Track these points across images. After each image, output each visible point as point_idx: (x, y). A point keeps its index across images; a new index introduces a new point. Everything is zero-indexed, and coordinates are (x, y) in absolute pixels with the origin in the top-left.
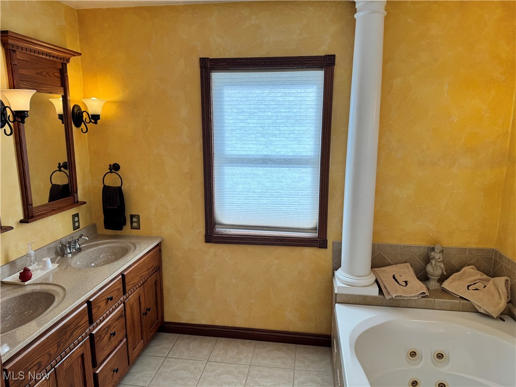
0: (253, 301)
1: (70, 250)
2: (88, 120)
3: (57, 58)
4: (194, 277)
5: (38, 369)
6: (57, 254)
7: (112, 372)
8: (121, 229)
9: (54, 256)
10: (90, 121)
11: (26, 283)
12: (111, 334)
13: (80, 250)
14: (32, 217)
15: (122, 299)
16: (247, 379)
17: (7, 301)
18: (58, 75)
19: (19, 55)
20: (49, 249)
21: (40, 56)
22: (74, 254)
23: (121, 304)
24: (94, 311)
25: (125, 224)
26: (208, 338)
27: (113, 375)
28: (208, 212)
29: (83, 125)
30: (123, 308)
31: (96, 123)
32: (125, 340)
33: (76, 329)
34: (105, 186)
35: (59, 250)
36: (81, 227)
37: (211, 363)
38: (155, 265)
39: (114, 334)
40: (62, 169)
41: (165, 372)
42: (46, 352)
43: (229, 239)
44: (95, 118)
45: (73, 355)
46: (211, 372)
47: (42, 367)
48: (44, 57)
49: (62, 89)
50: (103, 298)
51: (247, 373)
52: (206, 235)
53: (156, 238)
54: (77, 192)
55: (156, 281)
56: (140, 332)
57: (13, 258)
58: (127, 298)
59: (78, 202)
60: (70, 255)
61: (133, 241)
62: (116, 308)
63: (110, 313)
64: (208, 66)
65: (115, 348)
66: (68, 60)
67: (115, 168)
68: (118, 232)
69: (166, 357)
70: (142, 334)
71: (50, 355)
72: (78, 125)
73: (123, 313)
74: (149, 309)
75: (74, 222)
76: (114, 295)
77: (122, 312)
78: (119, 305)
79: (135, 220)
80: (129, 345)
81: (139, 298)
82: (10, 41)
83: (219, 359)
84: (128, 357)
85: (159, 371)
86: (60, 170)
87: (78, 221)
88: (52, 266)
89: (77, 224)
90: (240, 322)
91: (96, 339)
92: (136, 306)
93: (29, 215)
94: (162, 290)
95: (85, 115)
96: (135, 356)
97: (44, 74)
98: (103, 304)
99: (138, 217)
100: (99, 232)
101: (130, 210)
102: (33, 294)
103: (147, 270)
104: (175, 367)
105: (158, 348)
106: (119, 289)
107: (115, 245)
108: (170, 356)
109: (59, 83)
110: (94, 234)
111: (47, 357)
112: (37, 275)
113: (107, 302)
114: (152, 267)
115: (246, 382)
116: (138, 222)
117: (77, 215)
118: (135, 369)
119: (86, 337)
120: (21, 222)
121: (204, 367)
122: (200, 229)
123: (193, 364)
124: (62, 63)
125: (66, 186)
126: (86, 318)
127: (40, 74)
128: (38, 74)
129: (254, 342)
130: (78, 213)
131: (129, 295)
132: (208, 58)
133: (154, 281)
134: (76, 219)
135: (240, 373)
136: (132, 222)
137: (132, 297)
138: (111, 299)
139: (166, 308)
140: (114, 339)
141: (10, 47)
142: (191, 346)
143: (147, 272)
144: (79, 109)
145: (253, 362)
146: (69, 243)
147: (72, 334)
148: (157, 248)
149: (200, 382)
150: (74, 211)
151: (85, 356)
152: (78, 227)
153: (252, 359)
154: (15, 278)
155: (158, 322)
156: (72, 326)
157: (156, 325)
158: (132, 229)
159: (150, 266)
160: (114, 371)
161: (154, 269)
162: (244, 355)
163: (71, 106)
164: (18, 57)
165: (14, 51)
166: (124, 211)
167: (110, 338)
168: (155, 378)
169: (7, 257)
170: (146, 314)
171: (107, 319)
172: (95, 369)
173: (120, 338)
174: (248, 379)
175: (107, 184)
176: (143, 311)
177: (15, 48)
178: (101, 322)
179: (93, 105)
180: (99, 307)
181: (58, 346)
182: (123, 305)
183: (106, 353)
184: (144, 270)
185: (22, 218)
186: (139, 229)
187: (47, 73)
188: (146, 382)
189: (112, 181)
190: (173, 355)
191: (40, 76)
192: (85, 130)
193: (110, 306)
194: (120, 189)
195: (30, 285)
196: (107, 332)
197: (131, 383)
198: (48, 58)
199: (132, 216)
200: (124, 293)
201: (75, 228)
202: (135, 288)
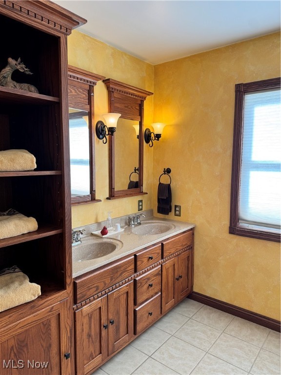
0: (270, 292)
1: (134, 222)
2: (153, 139)
3: (138, 97)
4: (218, 261)
5: (96, 290)
6: (126, 224)
7: (148, 314)
8: (168, 214)
9: (124, 225)
10: (155, 139)
11: (104, 236)
12: (149, 285)
13: (140, 224)
14: (114, 196)
15: (160, 261)
16: (256, 359)
17: (91, 245)
18: (138, 108)
19: (116, 95)
20: (121, 220)
21: (128, 95)
22: (136, 226)
23: (159, 265)
24: (138, 263)
25: (170, 211)
26: (227, 314)
27: (148, 317)
28: (233, 208)
29: (150, 142)
30: (160, 269)
31: (158, 140)
32: (160, 293)
33: (124, 272)
34: (160, 183)
35: (127, 221)
36: (143, 210)
37: (225, 334)
38: (189, 244)
39: (151, 285)
40: (137, 171)
41: (187, 329)
42: (103, 280)
43: (250, 234)
44: (158, 136)
45: (121, 290)
46: (225, 342)
47: (99, 291)
48: (130, 96)
49: (139, 117)
50: (146, 256)
51: (257, 354)
52: (230, 228)
53: (191, 224)
54: (142, 186)
55: (188, 257)
56: (172, 292)
57: (100, 220)
58: (164, 262)
59: (142, 192)
60: (133, 226)
61: (175, 224)
62: (155, 266)
63: (151, 269)
64: (242, 90)
65: (152, 297)
66: (145, 98)
67: (168, 171)
68: (166, 216)
69: (190, 318)
70: (174, 294)
71: (105, 284)
72: (147, 142)
73: (160, 273)
74: (181, 277)
75: (139, 206)
76: (154, 256)
77: (159, 271)
78: (158, 265)
79: (177, 209)
80: (163, 299)
81: (174, 265)
82: (111, 86)
83: (233, 333)
84: (161, 308)
85: (183, 327)
86: (135, 172)
87: (142, 205)
88: (120, 230)
89: (141, 207)
90: (256, 309)
91: (138, 285)
92: (171, 270)
93: (112, 195)
94: (192, 265)
95: (152, 135)
96: (167, 309)
97: (129, 107)
98: (145, 260)
99: (180, 207)
100: (155, 215)
101: (175, 202)
102: (105, 243)
103: (182, 246)
104: (196, 328)
105: (185, 309)
106: (158, 253)
107: (162, 224)
108: (194, 318)
109: (138, 114)
110: (151, 216)
111: (103, 283)
112: (111, 233)
113: (148, 260)
114: (186, 244)
115: (255, 361)
116: (180, 211)
117: (141, 201)
118: (166, 320)
119: (131, 281)
120: (107, 199)
121: (219, 335)
122: (225, 222)
123: (210, 330)
124: (141, 100)
125: (137, 182)
126: (133, 266)
127: (127, 107)
128: (125, 107)
129: (268, 330)
130: (142, 200)
131: (166, 261)
132: (242, 84)
133: (187, 256)
134: (141, 204)
135: (250, 352)
136: (175, 210)
137: (168, 263)
138: (151, 258)
139: (195, 281)
140: (152, 289)
141: (111, 90)
142: (211, 316)
143: (181, 248)
144: (149, 131)
145: (265, 346)
146: (134, 218)
147: (121, 274)
148: (191, 231)
149: (213, 347)
150: (139, 198)
151: (129, 294)
152: (141, 209)
153: (264, 343)
154: (98, 232)
155: (188, 290)
156: (122, 269)
157: (186, 291)
158: (175, 215)
159: (184, 244)
160: (149, 314)
161: (187, 247)
162: (257, 338)
163: (144, 129)
164: (115, 96)
165: (113, 92)
166: (171, 202)
167: (148, 288)
168: (179, 331)
169: (97, 219)
170: (178, 279)
171: (148, 272)
172: (136, 307)
173: (156, 291)
174: (258, 359)
175: (161, 182)
176: (176, 277)
177: (113, 90)
178: (143, 273)
179: (158, 128)
180: (143, 262)
181: (111, 280)
182: (160, 266)
183: (145, 297)
184: (179, 245)
185: (108, 196)
186: (180, 216)
187: (131, 107)
188: (172, 331)
189: (165, 180)
190: (196, 318)
191: (126, 108)
192: (151, 145)
193: (150, 264)
194: (169, 185)
195: (105, 238)
196: (147, 282)
197: (161, 328)
198: (132, 96)
199: (176, 206)
200: (162, 258)
201: (139, 210)
202: (171, 257)
